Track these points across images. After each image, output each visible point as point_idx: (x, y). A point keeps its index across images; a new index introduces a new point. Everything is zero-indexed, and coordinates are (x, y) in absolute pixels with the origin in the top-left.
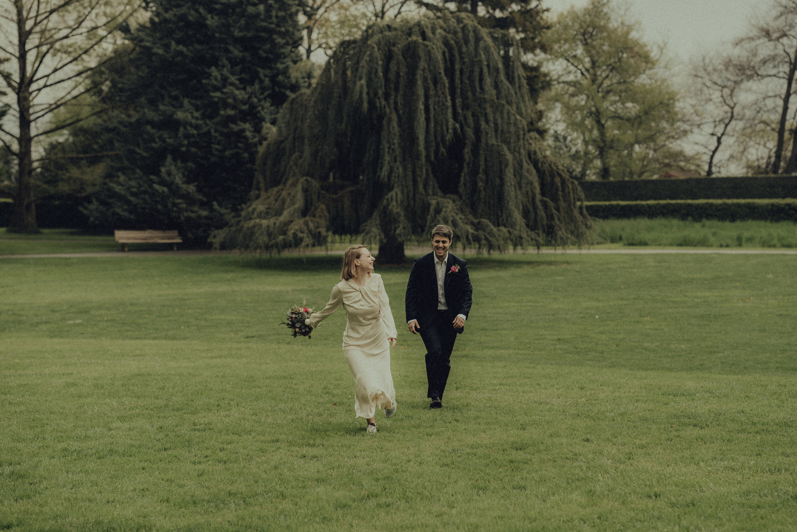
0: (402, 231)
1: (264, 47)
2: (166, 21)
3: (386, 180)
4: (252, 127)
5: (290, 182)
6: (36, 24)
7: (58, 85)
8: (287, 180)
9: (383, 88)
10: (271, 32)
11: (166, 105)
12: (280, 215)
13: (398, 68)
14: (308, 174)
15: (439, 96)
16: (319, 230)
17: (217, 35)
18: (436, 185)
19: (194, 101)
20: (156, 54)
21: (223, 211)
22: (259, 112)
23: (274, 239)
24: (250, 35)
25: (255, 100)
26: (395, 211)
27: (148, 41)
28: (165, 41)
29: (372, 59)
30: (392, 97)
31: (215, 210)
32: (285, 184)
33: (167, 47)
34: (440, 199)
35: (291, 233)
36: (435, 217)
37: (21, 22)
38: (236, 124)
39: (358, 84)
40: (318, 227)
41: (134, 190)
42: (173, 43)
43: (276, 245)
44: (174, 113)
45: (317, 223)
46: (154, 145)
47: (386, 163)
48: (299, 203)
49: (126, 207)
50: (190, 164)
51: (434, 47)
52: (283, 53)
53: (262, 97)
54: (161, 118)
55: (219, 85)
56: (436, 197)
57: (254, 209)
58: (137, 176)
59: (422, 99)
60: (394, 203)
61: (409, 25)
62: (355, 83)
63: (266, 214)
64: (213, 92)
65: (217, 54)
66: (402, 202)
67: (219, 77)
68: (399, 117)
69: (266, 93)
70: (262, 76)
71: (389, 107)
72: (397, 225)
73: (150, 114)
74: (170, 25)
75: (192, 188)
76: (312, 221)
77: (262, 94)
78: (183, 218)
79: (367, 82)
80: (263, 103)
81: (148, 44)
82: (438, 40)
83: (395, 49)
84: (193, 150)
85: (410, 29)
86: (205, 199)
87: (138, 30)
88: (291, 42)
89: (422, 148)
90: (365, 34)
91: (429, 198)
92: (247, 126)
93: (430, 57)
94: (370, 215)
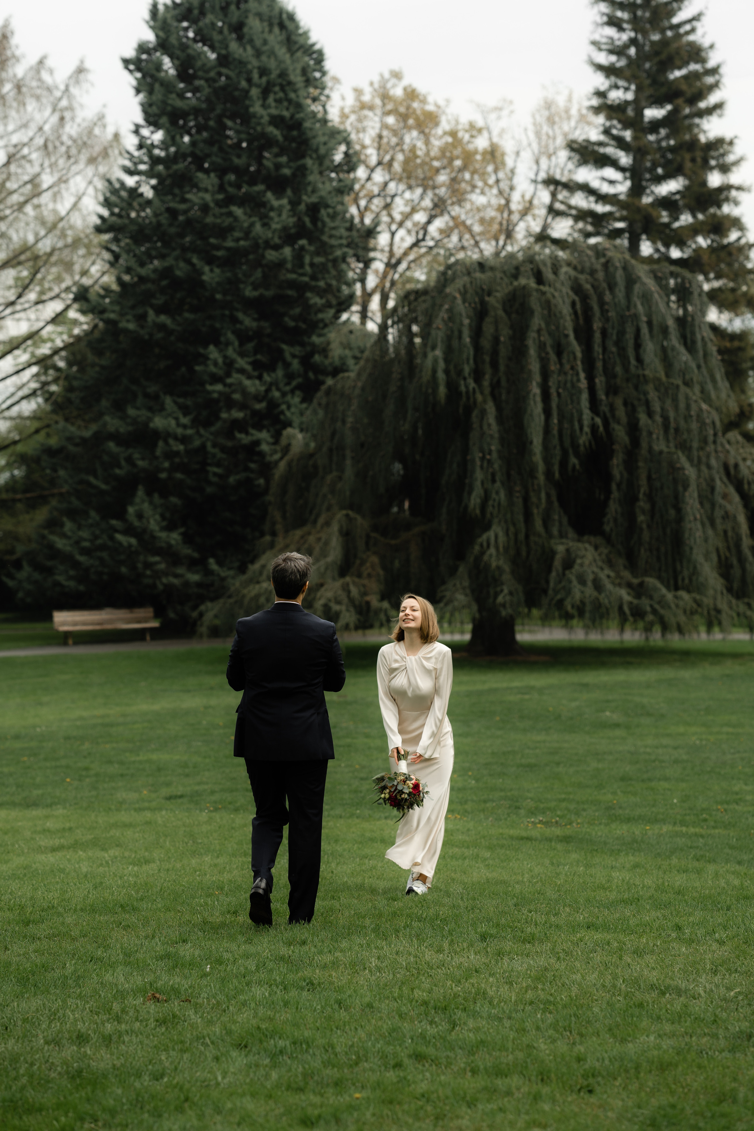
0: (507, 598)
1: (292, 312)
2: (142, 279)
3: (478, 511)
4: (272, 437)
5: (321, 520)
8: (318, 516)
9: (471, 361)
10: (302, 288)
11: (138, 409)
13: (497, 330)
14: (351, 507)
15: (565, 374)
16: (368, 598)
17: (218, 296)
18: (565, 520)
19: (181, 400)
20: (126, 331)
21: (224, 573)
22: (282, 412)
24: (269, 293)
25: (277, 394)
26: (494, 564)
27: (113, 311)
28: (140, 311)
29: (452, 316)
30: (487, 377)
31: (211, 573)
32: (315, 522)
33: (141, 318)
34: (571, 544)
36: (564, 575)
38: (247, 433)
39: (431, 356)
40: (365, 594)
41: (86, 544)
42: (151, 314)
44: (150, 419)
45: (364, 586)
46: (117, 471)
47: (478, 484)
48: (335, 553)
49: (72, 573)
50: (173, 500)
51: (556, 294)
52: (322, 320)
53: (288, 388)
54: (130, 428)
55: (221, 373)
56: (564, 540)
58: (90, 521)
59: (537, 378)
60: (492, 550)
62: (425, 356)
64: (211, 384)
65: (218, 325)
66: (506, 549)
67: (220, 360)
68: (499, 409)
69: (294, 383)
70: (288, 357)
71: (482, 393)
72: (498, 589)
73: (113, 423)
74: (149, 286)
75: (175, 537)
76: (354, 583)
77: (288, 384)
78: (161, 587)
79: (444, 353)
80: (289, 398)
81: (112, 316)
82: (563, 283)
83: (491, 300)
84: (179, 476)
85: (517, 268)
86: (196, 555)
87: (101, 296)
88: (334, 302)
89: (537, 457)
90: (442, 278)
91: (553, 541)
92: (264, 435)
93: (550, 310)
94: (453, 571)
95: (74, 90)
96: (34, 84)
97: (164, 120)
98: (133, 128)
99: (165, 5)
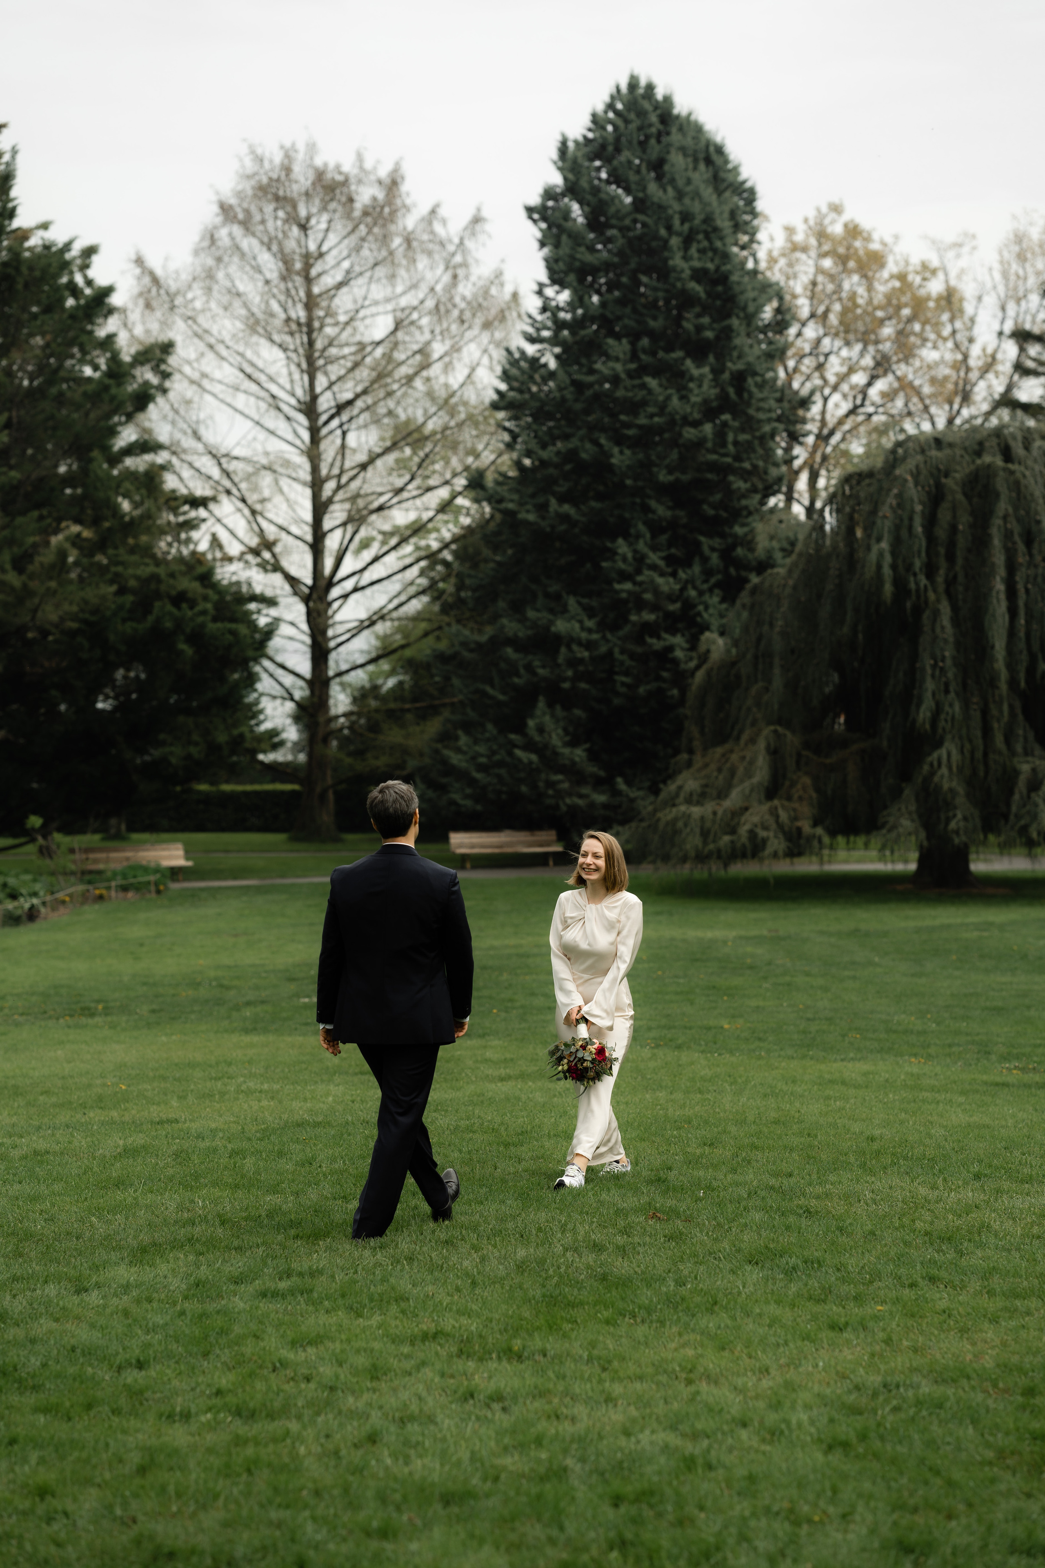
0: (962, 824)
1: (711, 499)
2: (544, 463)
3: (928, 726)
4: (687, 642)
5: (745, 737)
6: (339, 487)
7: (376, 587)
8: (741, 732)
9: (923, 554)
10: (724, 471)
11: (538, 610)
12: (726, 796)
13: (954, 517)
14: (779, 722)
15: (1036, 566)
16: (799, 824)
17: (629, 482)
18: (1031, 736)
19: (585, 601)
20: (526, 523)
21: (633, 793)
22: (699, 614)
23: (714, 841)
24: (686, 478)
25: (693, 593)
26: (946, 786)
27: (512, 501)
28: (541, 500)
29: (902, 502)
30: (942, 572)
31: (619, 793)
32: (738, 738)
33: (543, 508)
34: (1038, 762)
35: (744, 830)
36: (1029, 797)
37: (316, 484)
38: (659, 638)
39: (875, 549)
40: (796, 819)
41: (483, 760)
42: (554, 503)
43: (719, 855)
44: (551, 622)
45: (794, 810)
46: (516, 680)
47: (929, 694)
48: (761, 773)
49: (468, 791)
50: (578, 712)
51: (1027, 473)
52: (746, 507)
53: (705, 586)
54: (530, 632)
55: (630, 569)
56: (1030, 759)
57: (680, 788)
58: (487, 735)
59: (1002, 572)
60: (944, 770)
61: (978, 437)
62: (869, 548)
63: (700, 798)
64: (619, 582)
65: (627, 515)
66: (960, 769)
67: (630, 555)
68: (955, 608)
69: (713, 580)
70: (706, 550)
71: (935, 591)
72: (951, 814)
73: (511, 626)
74: (552, 471)
75: (579, 754)
76: (783, 807)
77: (706, 581)
78: (564, 808)
79: (892, 545)
80: (706, 597)
81: (510, 506)
82: (1035, 461)
83: (948, 482)
84: (583, 685)
85: (981, 444)
86: (602, 773)
87: (498, 483)
89: (1000, 664)
90: (891, 457)
91: (1016, 760)
92: (678, 640)
93: (1019, 493)
94: (896, 794)
95: (469, 244)
96: (425, 237)
97: (572, 278)
98: (536, 288)
99: (576, 142)
